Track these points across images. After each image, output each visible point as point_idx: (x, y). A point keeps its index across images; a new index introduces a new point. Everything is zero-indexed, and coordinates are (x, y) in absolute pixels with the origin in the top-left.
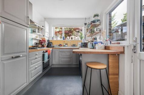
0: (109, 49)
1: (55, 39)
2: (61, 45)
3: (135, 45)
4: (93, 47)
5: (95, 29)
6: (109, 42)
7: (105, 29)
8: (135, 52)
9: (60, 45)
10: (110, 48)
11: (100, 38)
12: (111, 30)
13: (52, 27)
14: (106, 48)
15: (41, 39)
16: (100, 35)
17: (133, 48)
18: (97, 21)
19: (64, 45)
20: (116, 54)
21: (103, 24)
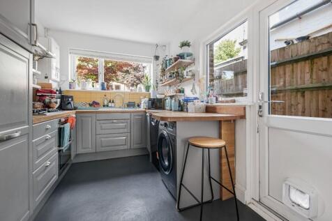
0: (215, 112)
1: (78, 88)
2: (97, 104)
3: (261, 104)
4: (180, 108)
5: (185, 72)
6: (215, 98)
7: (204, 74)
8: (261, 116)
9: (95, 104)
10: (218, 110)
11: (193, 90)
12: (213, 75)
13: (70, 56)
14: (209, 109)
15: (39, 87)
16: (194, 85)
17: (257, 108)
18: (187, 56)
19: (106, 103)
20: (230, 121)
21: (199, 62)
